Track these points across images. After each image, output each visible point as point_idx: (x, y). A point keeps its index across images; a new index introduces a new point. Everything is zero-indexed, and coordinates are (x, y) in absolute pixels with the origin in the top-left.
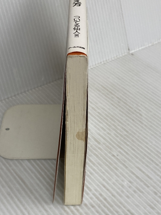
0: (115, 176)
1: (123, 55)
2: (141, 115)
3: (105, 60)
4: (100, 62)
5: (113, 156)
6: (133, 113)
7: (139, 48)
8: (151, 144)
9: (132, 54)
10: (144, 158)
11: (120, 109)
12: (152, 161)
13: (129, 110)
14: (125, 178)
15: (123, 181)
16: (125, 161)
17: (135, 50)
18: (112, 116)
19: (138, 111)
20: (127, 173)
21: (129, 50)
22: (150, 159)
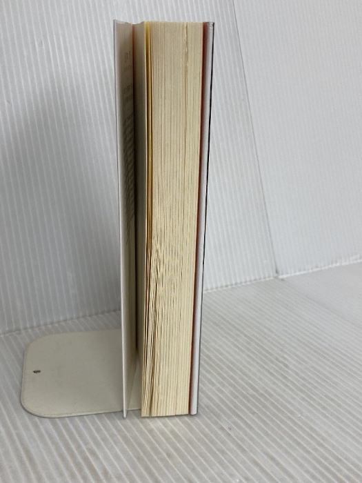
0: (218, 465)
1: (267, 279)
2: (286, 366)
3: (234, 283)
4: (224, 284)
5: (222, 429)
6: (272, 362)
7: (295, 272)
8: (300, 415)
9: (283, 280)
10: (282, 438)
11: (249, 353)
12: (299, 444)
13: (265, 356)
14: (238, 471)
15: (231, 475)
16: (242, 440)
17: (289, 275)
18: (232, 363)
19: (281, 359)
20: (243, 462)
21: (277, 272)
22: (295, 440)
